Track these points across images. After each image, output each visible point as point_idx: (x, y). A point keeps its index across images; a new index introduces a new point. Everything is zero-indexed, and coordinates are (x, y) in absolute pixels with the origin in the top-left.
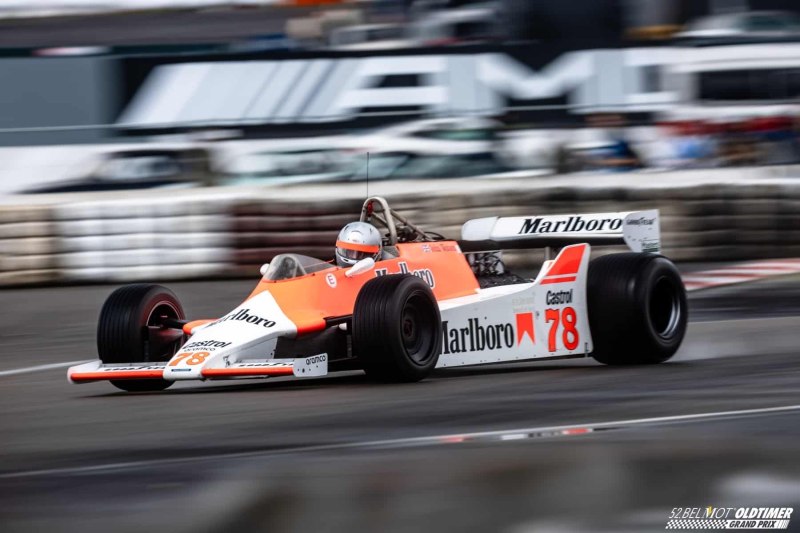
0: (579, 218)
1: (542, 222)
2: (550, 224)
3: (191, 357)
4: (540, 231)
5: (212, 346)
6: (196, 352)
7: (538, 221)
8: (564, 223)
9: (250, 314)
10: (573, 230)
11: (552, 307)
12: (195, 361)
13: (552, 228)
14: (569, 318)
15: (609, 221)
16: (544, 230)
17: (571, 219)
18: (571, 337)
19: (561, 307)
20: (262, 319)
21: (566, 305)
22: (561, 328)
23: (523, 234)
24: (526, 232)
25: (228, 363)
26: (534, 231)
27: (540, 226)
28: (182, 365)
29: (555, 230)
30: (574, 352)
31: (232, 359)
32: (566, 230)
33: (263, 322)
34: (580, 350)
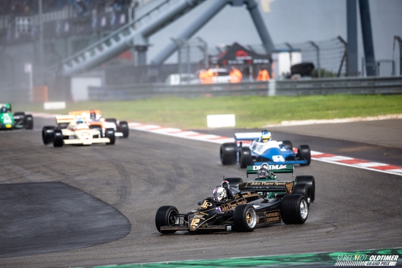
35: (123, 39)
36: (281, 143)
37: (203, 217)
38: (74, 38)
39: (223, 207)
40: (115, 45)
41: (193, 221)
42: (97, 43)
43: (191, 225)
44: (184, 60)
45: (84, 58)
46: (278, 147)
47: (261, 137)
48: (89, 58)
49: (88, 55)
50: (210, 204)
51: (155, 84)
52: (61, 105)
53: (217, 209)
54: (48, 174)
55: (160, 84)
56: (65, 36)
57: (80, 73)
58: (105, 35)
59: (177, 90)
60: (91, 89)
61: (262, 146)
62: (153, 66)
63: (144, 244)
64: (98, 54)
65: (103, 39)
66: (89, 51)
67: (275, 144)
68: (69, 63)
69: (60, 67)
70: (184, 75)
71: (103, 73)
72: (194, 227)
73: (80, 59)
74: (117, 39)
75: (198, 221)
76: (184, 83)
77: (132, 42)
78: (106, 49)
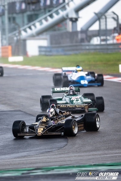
35: (62, 14)
36: (87, 73)
37: (45, 127)
38: (29, 13)
39: (55, 121)
40: (56, 17)
41: (39, 129)
42: (44, 16)
43: (38, 132)
44: (103, 27)
45: (35, 27)
46: (85, 75)
47: (76, 70)
48: (38, 26)
49: (38, 24)
50: (47, 119)
51: (83, 44)
52: (20, 59)
53: (52, 122)
54: (12, 105)
55: (86, 43)
56: (22, 12)
57: (32, 37)
58: (49, 11)
59: (98, 47)
60: (40, 47)
61: (76, 75)
62: (82, 31)
63: (77, 152)
64: (45, 24)
65: (48, 14)
66: (39, 22)
67: (83, 74)
68: (25, 30)
69: (20, 33)
70: (102, 38)
71: (48, 37)
72: (40, 133)
73: (33, 27)
74: (57, 13)
75: (42, 129)
76: (103, 43)
77: (67, 15)
78: (51, 21)
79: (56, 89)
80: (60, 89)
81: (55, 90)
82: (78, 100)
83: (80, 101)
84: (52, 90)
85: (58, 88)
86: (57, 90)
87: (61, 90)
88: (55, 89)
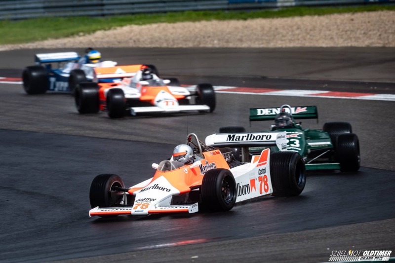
0: (252, 135)
1: (236, 136)
2: (239, 137)
3: (141, 205)
4: (236, 140)
5: (149, 201)
6: (143, 203)
7: (234, 136)
8: (246, 136)
9: (159, 186)
10: (250, 139)
11: (261, 175)
12: (144, 207)
13: (241, 139)
14: (265, 179)
15: (265, 136)
16: (237, 139)
17: (248, 135)
18: (266, 187)
19: (262, 175)
20: (164, 188)
21: (264, 174)
22: (263, 184)
23: (228, 141)
24: (230, 140)
25: (156, 207)
26: (233, 140)
27: (235, 138)
28: (139, 209)
29: (242, 139)
30: (267, 193)
31: (157, 206)
32: (247, 139)
33: (165, 190)
34: (269, 192)
79: (262, 112)
80: (271, 111)
81: (259, 113)
82: (293, 143)
83: (298, 145)
84: (249, 114)
85: (267, 110)
86: (263, 114)
87: (274, 113)
88: (259, 111)
